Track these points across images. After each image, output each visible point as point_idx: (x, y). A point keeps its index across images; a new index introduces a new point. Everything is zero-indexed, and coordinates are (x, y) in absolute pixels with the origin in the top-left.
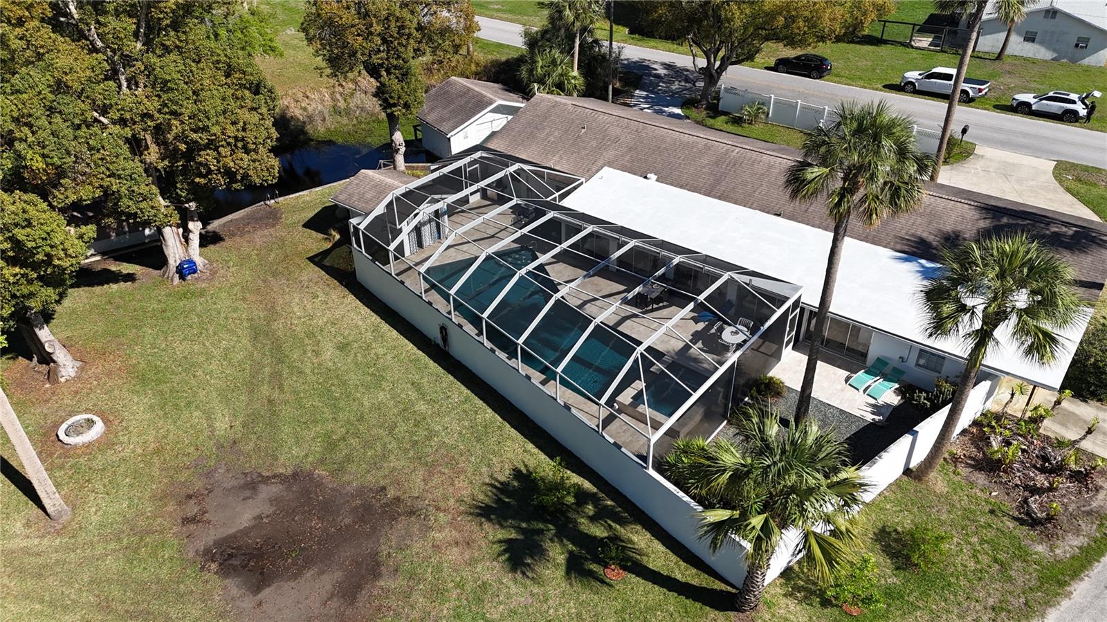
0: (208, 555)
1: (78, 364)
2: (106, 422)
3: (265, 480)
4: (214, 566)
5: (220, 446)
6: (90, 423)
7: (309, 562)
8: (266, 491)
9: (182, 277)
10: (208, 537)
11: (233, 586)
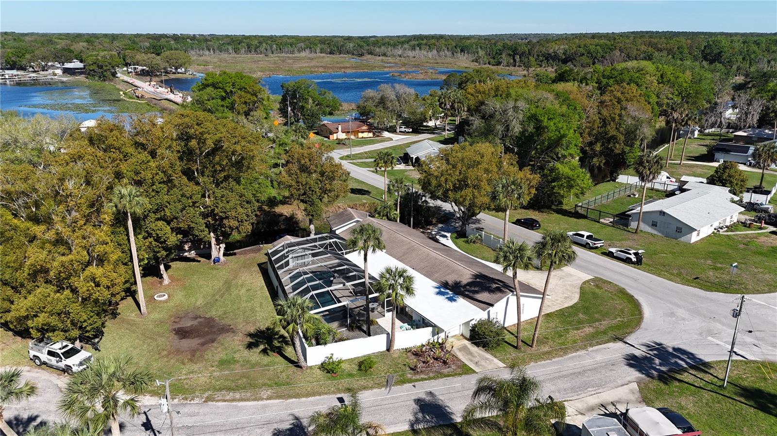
0: (175, 330)
1: (170, 281)
2: (169, 296)
3: (200, 317)
4: (174, 332)
5: (194, 308)
6: (165, 295)
7: (198, 336)
8: (199, 320)
9: (214, 263)
10: (177, 326)
11: (176, 337)
